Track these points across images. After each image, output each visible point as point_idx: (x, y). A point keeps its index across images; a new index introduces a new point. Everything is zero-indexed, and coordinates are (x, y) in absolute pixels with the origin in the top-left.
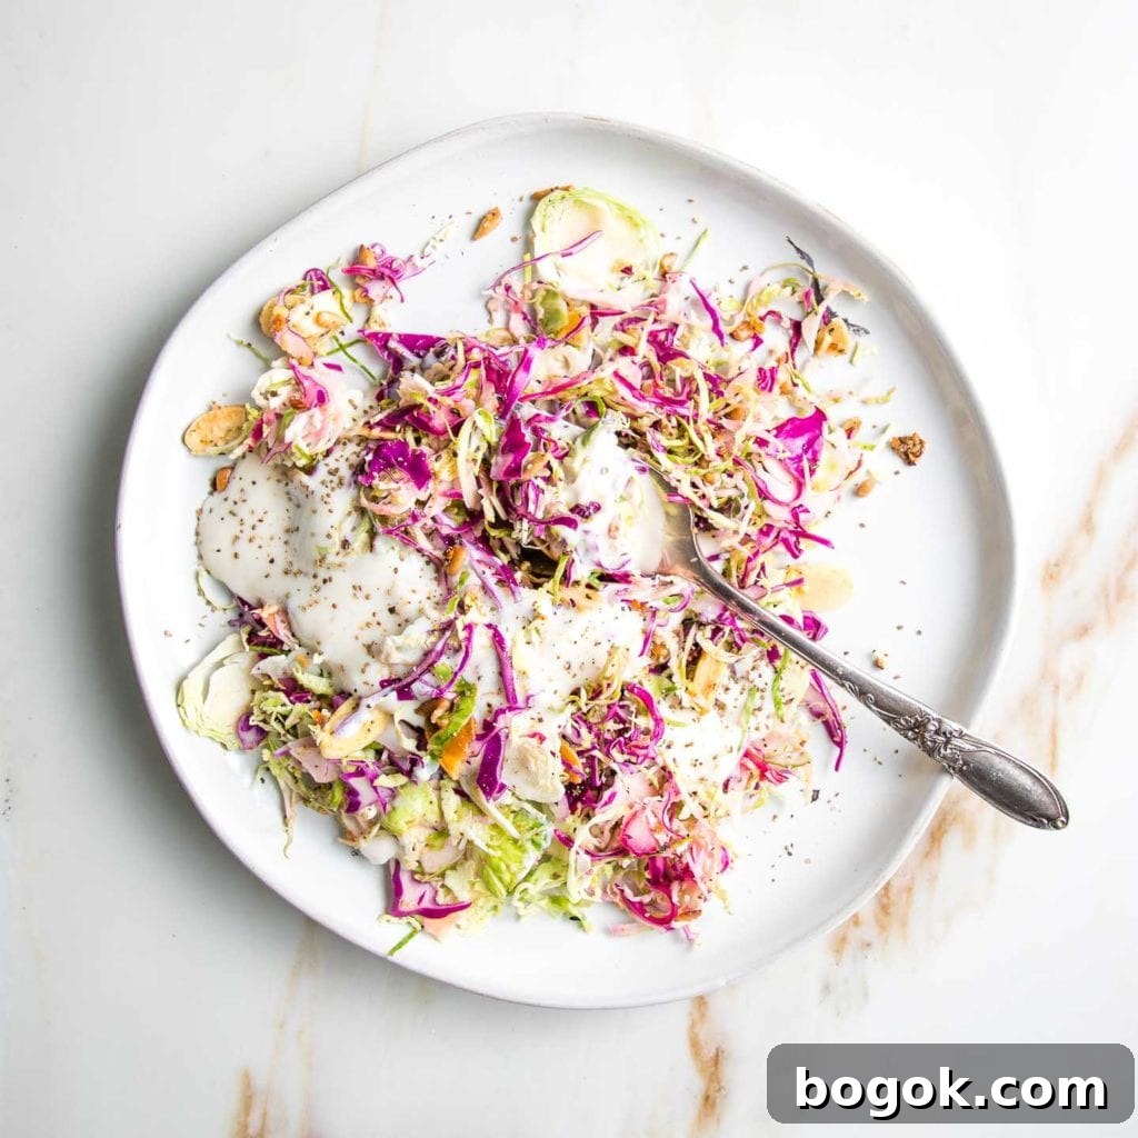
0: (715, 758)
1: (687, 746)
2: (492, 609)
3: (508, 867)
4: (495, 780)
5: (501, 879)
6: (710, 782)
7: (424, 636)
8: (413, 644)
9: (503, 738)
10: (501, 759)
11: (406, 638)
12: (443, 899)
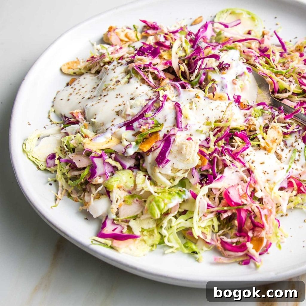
0: (275, 171)
1: (261, 163)
2: (177, 96)
3: (163, 200)
4: (165, 157)
5: (158, 206)
6: (272, 182)
7: (144, 101)
8: (138, 103)
9: (172, 140)
10: (169, 150)
11: (136, 101)
12: (125, 231)
